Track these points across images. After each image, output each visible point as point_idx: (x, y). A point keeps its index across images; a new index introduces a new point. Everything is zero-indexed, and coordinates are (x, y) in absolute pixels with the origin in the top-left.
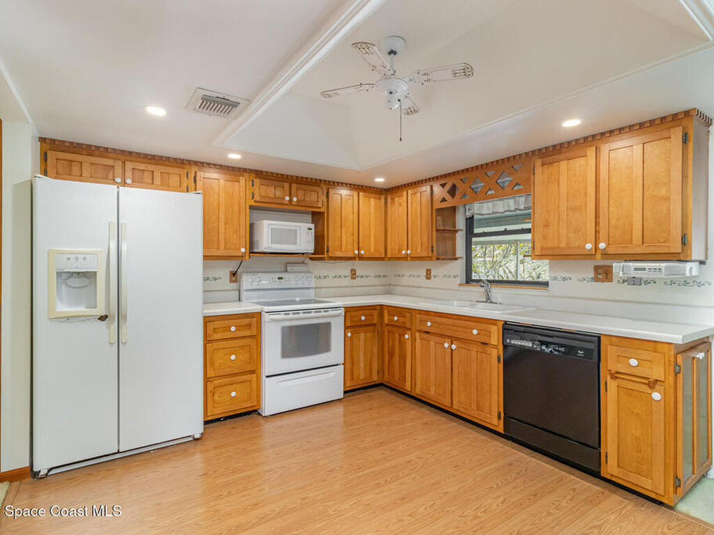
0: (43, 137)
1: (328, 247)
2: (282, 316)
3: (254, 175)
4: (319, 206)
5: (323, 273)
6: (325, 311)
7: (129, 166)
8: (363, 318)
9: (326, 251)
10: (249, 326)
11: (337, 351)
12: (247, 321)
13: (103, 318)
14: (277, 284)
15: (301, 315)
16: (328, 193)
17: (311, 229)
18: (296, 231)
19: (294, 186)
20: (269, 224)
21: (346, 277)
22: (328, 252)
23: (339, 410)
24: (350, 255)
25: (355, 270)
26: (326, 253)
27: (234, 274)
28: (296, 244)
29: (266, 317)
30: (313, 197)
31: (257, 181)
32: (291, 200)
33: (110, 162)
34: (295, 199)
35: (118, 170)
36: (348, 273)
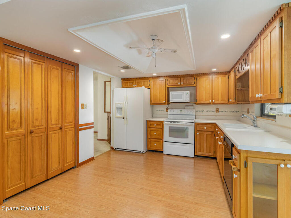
0: (122, 78)
1: (197, 99)
2: (169, 123)
3: (168, 77)
4: (193, 84)
5: (201, 109)
6: (186, 123)
7: (136, 81)
8: (205, 128)
9: (196, 101)
10: (160, 125)
11: (191, 139)
12: (159, 123)
13: (123, 118)
14: (180, 113)
15: (176, 123)
16: (197, 78)
17: (188, 93)
18: (182, 94)
19: (182, 79)
20: (172, 93)
21: (213, 111)
22: (197, 101)
23: (192, 161)
24: (208, 102)
25: (218, 109)
26: (196, 102)
27: (167, 109)
28: (182, 99)
29: (164, 123)
30: (190, 81)
31: (169, 79)
32: (181, 84)
33: (132, 81)
34: (182, 83)
35: (134, 83)
36: (215, 110)
